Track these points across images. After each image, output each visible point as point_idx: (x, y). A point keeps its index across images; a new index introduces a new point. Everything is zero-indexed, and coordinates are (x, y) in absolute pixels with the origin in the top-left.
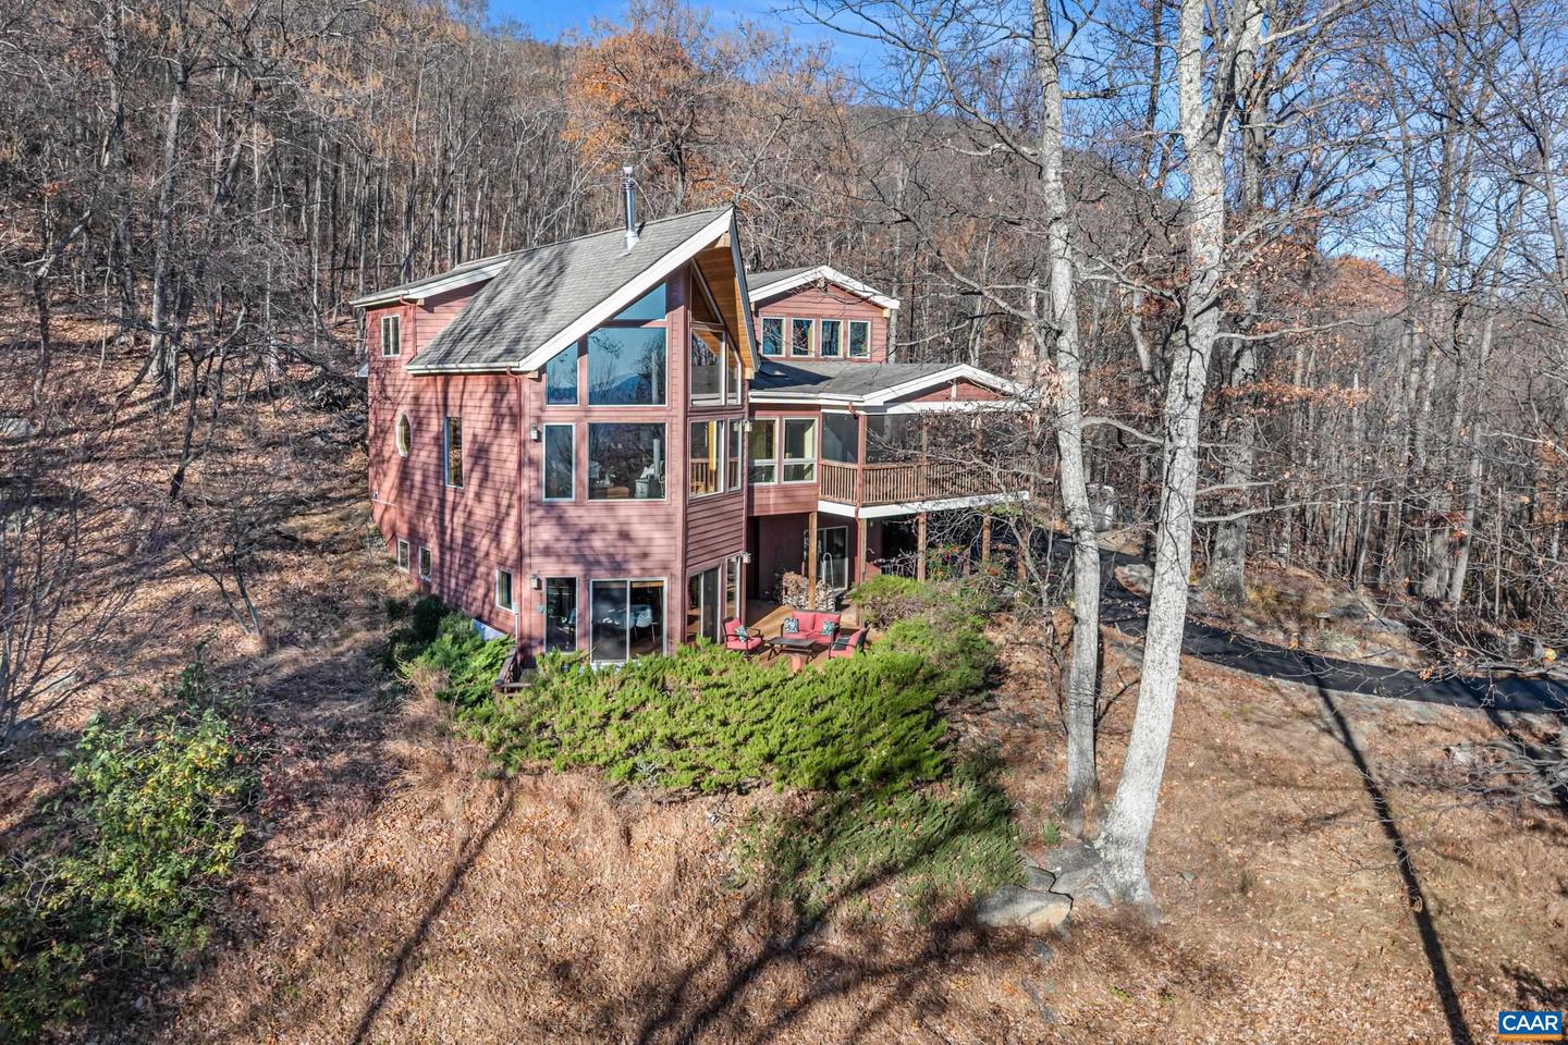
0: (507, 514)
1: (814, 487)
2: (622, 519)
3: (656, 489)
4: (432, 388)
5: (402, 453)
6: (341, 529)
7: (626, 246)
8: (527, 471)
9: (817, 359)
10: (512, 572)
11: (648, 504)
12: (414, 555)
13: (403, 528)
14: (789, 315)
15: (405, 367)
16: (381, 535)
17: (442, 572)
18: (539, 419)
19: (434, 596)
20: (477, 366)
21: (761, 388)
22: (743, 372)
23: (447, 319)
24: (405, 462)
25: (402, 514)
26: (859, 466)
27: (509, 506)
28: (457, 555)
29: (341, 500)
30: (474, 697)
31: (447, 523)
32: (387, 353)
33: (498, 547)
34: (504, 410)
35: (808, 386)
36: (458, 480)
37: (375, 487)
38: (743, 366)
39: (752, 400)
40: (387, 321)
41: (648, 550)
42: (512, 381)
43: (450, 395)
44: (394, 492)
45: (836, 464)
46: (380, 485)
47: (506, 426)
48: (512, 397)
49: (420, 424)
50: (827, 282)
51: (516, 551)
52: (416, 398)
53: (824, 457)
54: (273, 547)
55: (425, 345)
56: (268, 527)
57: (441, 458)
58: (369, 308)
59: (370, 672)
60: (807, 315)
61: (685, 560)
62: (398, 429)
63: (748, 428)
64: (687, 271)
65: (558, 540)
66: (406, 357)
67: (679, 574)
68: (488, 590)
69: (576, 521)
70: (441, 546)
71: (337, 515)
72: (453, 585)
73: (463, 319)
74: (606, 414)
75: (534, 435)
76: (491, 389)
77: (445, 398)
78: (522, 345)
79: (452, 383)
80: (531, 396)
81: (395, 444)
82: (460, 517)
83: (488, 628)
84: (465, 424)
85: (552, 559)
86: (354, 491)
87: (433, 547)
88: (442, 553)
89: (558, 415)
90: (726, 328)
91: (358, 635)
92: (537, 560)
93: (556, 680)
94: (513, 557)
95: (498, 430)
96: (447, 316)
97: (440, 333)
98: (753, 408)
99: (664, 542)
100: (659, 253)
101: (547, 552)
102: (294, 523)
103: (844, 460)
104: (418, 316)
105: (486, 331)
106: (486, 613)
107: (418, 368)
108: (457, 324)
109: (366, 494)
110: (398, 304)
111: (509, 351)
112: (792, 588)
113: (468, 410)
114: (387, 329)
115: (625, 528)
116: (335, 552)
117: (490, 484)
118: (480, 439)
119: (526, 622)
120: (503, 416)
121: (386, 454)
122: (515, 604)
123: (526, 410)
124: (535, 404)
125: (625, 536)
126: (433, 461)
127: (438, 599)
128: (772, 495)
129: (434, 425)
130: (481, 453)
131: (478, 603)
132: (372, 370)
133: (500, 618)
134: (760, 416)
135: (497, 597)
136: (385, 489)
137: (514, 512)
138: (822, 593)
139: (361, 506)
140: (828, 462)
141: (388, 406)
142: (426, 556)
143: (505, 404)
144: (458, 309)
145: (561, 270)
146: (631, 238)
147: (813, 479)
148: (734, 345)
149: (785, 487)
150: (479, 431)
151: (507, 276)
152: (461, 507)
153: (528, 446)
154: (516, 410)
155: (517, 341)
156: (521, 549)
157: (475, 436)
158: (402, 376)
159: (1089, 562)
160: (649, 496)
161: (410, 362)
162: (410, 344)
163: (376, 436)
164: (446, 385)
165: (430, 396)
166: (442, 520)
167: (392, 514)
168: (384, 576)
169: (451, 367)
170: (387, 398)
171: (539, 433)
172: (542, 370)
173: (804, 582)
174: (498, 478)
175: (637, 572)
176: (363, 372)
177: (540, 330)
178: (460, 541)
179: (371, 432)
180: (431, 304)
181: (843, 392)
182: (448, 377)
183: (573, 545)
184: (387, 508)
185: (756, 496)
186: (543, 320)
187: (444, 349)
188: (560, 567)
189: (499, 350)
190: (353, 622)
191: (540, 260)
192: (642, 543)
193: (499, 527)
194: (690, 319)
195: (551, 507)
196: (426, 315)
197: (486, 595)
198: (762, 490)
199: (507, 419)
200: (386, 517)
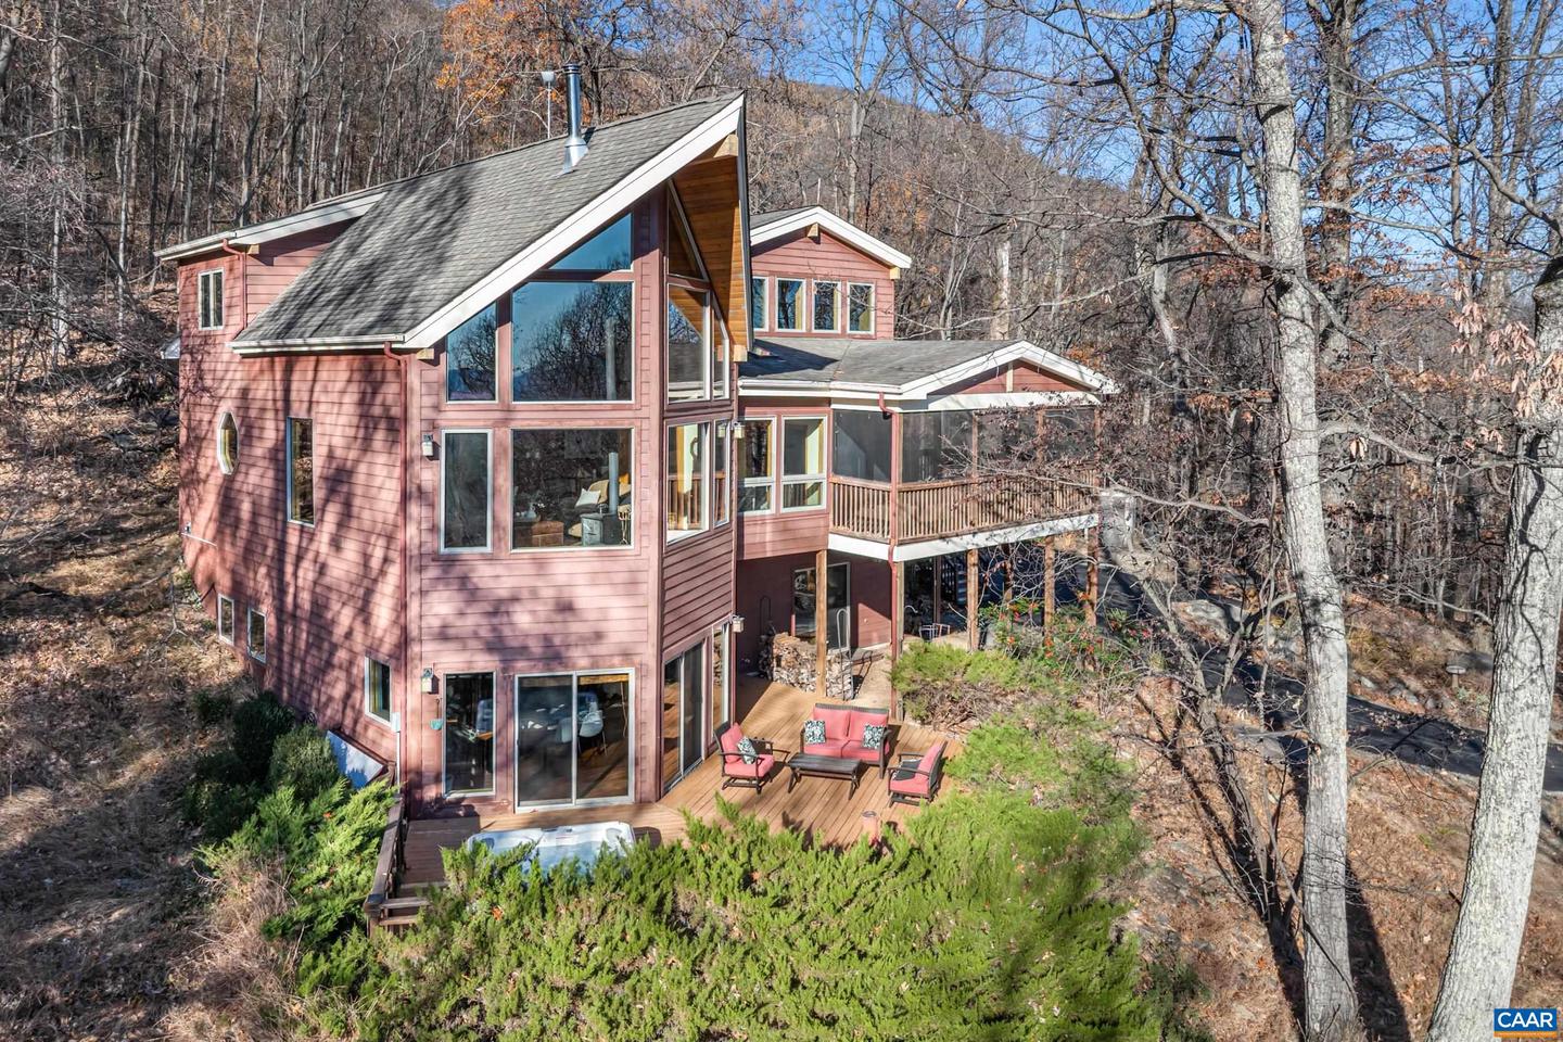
0: (382, 572)
1: (823, 514)
2: (561, 580)
3: (615, 531)
4: (267, 376)
5: (225, 469)
6: (137, 577)
7: (568, 158)
8: (414, 509)
9: (809, 335)
10: (392, 665)
11: (602, 556)
12: (240, 620)
13: (224, 580)
14: (772, 273)
15: (229, 344)
16: (194, 587)
17: (280, 651)
18: (434, 426)
19: (268, 693)
20: (337, 341)
21: (753, 375)
22: (731, 350)
23: (290, 275)
24: (229, 481)
25: (223, 560)
26: (895, 484)
27: (386, 560)
28: (304, 626)
29: (140, 532)
30: (330, 925)
31: (289, 577)
32: (206, 324)
33: (366, 622)
34: (377, 411)
35: (811, 372)
36: (307, 512)
37: (187, 516)
38: (732, 342)
39: (742, 393)
40: (206, 278)
41: (603, 626)
42: (390, 364)
43: (295, 386)
44: (212, 527)
45: (857, 482)
46: (193, 514)
47: (380, 436)
48: (391, 390)
49: (249, 428)
50: (821, 230)
51: (397, 631)
52: (244, 393)
53: (836, 471)
54: (28, 613)
55: (259, 312)
56: (25, 579)
57: (280, 480)
58: (183, 262)
59: (163, 829)
60: (797, 275)
61: (661, 638)
62: (220, 435)
63: (739, 433)
64: (659, 198)
65: (462, 614)
66: (232, 330)
67: (652, 663)
68: (351, 688)
69: (491, 584)
70: (280, 610)
71: (132, 555)
72: (297, 671)
73: (315, 275)
74: (541, 415)
75: (427, 450)
76: (357, 376)
77: (287, 391)
78: (407, 310)
79: (299, 367)
80: (421, 387)
81: (215, 459)
82: (307, 572)
83: (352, 751)
84: (316, 432)
85: (451, 645)
86: (159, 518)
87: (266, 610)
88: (280, 623)
89: (463, 417)
90: (710, 286)
91: (147, 758)
92: (428, 648)
93: (479, 906)
94: (389, 642)
95: (368, 439)
96: (292, 271)
97: (279, 298)
98: (744, 402)
99: (624, 614)
100: (626, 166)
101: (444, 635)
102: (66, 570)
103: (869, 476)
104: (250, 270)
105: (351, 291)
106: (348, 722)
107: (249, 345)
108: (304, 283)
109: (173, 524)
110: (220, 253)
111: (386, 320)
112: (786, 657)
113: (323, 408)
114: (206, 291)
115: (566, 593)
116: (124, 615)
117: (354, 524)
118: (339, 453)
119: (413, 744)
120: (376, 421)
121: (203, 471)
122: (395, 716)
123: (414, 412)
124: (428, 401)
125: (566, 608)
126: (269, 482)
127: (272, 698)
128: (769, 528)
129: (270, 433)
130: (340, 478)
131: (336, 706)
132: (185, 349)
133: (371, 733)
134: (752, 415)
135: (366, 701)
136: (200, 523)
137: (394, 571)
138: (836, 668)
139: (166, 541)
140: (842, 479)
141: (206, 399)
142: (258, 622)
143: (379, 399)
144: (308, 261)
145: (463, 201)
146: (576, 148)
147: (821, 503)
148: (722, 313)
149: (783, 516)
150: (338, 441)
151: (378, 215)
152: (310, 555)
153: (417, 467)
154: (396, 411)
155: (396, 305)
156: (404, 629)
157: (331, 449)
158: (226, 357)
159: (1334, 656)
160: (604, 541)
161: (236, 337)
162: (238, 310)
163: (189, 444)
164: (288, 371)
165: (264, 390)
166: (281, 572)
167: (208, 560)
168: (196, 649)
169: (295, 342)
170: (205, 389)
171: (436, 447)
172: (440, 346)
173: (806, 650)
174: (366, 515)
175: (583, 662)
176: (174, 350)
177: (437, 285)
178: (307, 606)
179: (183, 439)
180: (269, 252)
181: (866, 380)
182: (291, 357)
183: (484, 621)
184: (202, 551)
185: (747, 530)
186: (437, 273)
187: (284, 319)
188: (465, 656)
189: (369, 317)
190: (143, 732)
191: (427, 190)
192: (592, 616)
193: (369, 592)
194: (666, 272)
195: (448, 562)
196: (264, 269)
197: (348, 696)
198: (754, 521)
199: (383, 425)
200: (202, 562)
